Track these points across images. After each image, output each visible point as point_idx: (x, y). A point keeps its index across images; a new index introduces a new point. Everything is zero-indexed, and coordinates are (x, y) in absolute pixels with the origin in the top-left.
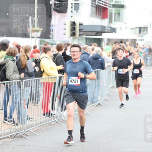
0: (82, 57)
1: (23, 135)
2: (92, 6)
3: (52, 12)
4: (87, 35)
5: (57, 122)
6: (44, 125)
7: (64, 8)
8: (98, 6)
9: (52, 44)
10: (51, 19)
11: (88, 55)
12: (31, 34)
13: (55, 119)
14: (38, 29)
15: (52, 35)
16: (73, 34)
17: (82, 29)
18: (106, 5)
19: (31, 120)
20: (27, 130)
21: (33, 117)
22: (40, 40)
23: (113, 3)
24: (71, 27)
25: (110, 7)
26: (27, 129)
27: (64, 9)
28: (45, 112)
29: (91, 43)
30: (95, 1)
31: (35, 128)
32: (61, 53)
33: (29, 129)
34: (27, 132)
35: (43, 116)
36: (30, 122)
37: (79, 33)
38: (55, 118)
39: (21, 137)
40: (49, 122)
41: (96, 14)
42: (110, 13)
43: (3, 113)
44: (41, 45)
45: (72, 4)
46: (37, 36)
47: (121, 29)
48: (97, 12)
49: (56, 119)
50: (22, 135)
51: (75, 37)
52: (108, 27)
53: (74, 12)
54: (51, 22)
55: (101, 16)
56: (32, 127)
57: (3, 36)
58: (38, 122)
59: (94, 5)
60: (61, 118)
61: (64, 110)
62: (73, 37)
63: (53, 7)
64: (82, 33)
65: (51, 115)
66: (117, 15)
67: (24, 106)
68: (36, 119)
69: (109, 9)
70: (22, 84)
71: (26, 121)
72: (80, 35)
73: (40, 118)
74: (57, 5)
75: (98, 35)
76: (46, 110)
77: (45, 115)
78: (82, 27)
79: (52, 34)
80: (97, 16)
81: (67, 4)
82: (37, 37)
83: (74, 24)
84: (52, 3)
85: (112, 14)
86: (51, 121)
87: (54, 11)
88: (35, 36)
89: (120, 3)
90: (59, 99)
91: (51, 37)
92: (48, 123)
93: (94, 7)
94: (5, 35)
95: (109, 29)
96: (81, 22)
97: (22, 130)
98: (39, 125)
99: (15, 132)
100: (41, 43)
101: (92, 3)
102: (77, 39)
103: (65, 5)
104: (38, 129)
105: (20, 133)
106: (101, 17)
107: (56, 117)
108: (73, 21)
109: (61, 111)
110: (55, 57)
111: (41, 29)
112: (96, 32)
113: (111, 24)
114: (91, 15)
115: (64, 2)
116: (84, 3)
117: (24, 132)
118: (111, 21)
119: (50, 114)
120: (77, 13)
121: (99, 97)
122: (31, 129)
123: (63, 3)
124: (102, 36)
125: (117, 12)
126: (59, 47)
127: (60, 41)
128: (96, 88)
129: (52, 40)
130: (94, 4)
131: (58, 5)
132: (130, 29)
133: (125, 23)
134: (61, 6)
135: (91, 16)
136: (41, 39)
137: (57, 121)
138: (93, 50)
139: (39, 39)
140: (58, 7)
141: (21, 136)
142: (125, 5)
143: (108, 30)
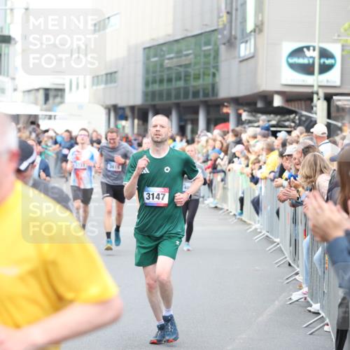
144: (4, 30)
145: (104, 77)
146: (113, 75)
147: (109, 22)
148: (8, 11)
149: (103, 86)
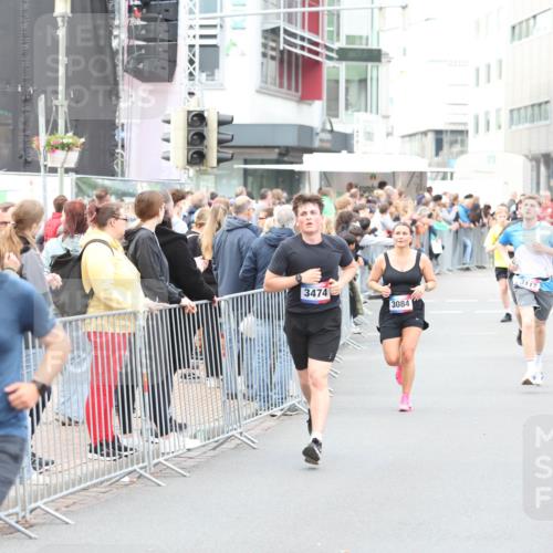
0: (236, 241)
1: (17, 522)
2: (264, 55)
3: (120, 79)
4: (246, 162)
5: (139, 477)
6: (95, 485)
8: (286, 56)
9: (121, 195)
11: (256, 231)
12: (45, 159)
13: (132, 465)
14: (69, 138)
15: (122, 162)
16: (197, 158)
17: (231, 140)
18: (317, 53)
19: (47, 467)
20: (33, 505)
22: (78, 179)
23: (342, 44)
24: (189, 132)
25: (329, 58)
26: (30, 503)
27: (164, 68)
28: (95, 439)
29: (263, 190)
30: (275, 38)
31: (62, 497)
32: (151, 225)
33: (40, 503)
34: (31, 511)
35: (90, 455)
36: (41, 477)
37: (218, 152)
38: (132, 461)
39: (10, 531)
40: (113, 475)
41: (281, 86)
42: (328, 80)
45: (191, 47)
46: (66, 166)
47: (369, 136)
48: (281, 76)
49: (138, 464)
50: (13, 522)
51: (202, 168)
53: (201, 76)
54: (118, 113)
55: (297, 90)
56: (49, 495)
58: (72, 477)
59: (274, 53)
60: (156, 461)
61: (167, 433)
62: (197, 168)
64: (228, 153)
65: (120, 449)
66: (354, 88)
68: (66, 466)
69: (327, 64)
71: (29, 471)
72: (220, 161)
73: (78, 462)
75: (286, 159)
76: (101, 432)
77: (96, 452)
78: (227, 131)
79: (122, 156)
80: (285, 90)
81: (175, 48)
82: (67, 171)
83: (198, 119)
84: (119, 44)
85: (337, 82)
86: (118, 473)
88: (58, 165)
89: (367, 44)
90: (146, 394)
91: (118, 170)
92: (107, 480)
93: (273, 58)
95: (327, 136)
96: (226, 112)
98: (74, 486)
100: (80, 191)
101: (265, 46)
102: (209, 174)
104: (71, 502)
105: (8, 515)
106: (300, 94)
107: (138, 459)
108: (194, 106)
109: (157, 437)
110: (130, 241)
111: (83, 140)
112: (278, 147)
113: (333, 120)
114: (261, 88)
115: (163, 40)
116: (234, 45)
117: (23, 514)
118: (332, 110)
119: (114, 448)
120: (210, 82)
121: (291, 382)
122: (45, 500)
124: (301, 162)
125: (357, 78)
126: (143, 205)
127: (149, 182)
128: (280, 351)
129: (120, 178)
130: (273, 49)
132: (403, 137)
133: (386, 117)
135: (260, 91)
136: (80, 176)
137: (142, 472)
138: (270, 213)
139: (74, 176)
141: (11, 526)
142: (384, 49)
143: (321, 140)
144: (370, 41)
145: (530, 109)
146: (543, 107)
147: (535, 23)
148: (376, 11)
149: (527, 125)
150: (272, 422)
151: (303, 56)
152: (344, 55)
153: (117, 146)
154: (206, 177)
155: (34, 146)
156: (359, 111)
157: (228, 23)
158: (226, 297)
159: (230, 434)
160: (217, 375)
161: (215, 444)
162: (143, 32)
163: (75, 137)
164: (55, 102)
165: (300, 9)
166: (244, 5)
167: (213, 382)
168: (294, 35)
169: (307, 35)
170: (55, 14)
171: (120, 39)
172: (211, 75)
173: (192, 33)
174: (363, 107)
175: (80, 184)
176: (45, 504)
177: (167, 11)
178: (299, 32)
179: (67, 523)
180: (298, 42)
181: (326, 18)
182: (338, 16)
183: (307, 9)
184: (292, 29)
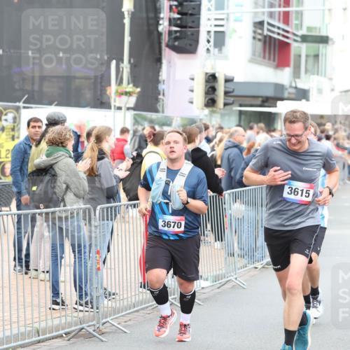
1: (94, 331)
2: (254, 38)
3: (163, 51)
4: (241, 106)
6: (143, 309)
7: (189, 42)
8: (268, 39)
9: (162, 125)
10: (160, 67)
12: (115, 101)
14: (130, 88)
15: (163, 105)
16: (211, 102)
17: (233, 92)
18: (287, 37)
19: (114, 297)
20: (104, 321)
21: (117, 292)
22: (135, 114)
23: (303, 32)
24: (206, 86)
25: (295, 41)
26: (102, 319)
27: (191, 45)
28: (145, 280)
30: (261, 27)
31: (123, 316)
33: (108, 319)
34: (103, 324)
35: (141, 290)
36: (110, 302)
37: (224, 99)
39: (89, 336)
41: (264, 57)
42: (295, 55)
43: (49, 281)
44: (136, 126)
45: (209, 32)
46: (128, 106)
47: (320, 91)
48: (264, 51)
49: (171, 296)
50: (91, 331)
51: (215, 109)
52: (291, 87)
53: (214, 51)
54: (160, 74)
55: (274, 61)
56: (114, 315)
57: (50, 104)
58: (130, 303)
59: (260, 37)
62: (211, 109)
63: (165, 38)
64: (231, 100)
66: (311, 60)
67: (98, 266)
68: (125, 296)
69: (294, 46)
70: (95, 215)
71: (102, 299)
72: (225, 104)
73: (133, 294)
74: (174, 36)
75: (266, 104)
77: (144, 288)
78: (230, 86)
79: (163, 100)
80: (266, 61)
81: (198, 32)
82: (128, 109)
83: (212, 78)
84: (163, 29)
85: (300, 56)
87: (167, 50)
88: (123, 105)
89: (320, 32)
91: (160, 109)
92: (151, 306)
93: (260, 40)
94: (56, 103)
95: (293, 91)
96: (230, 74)
97: (92, 321)
98: (130, 309)
99: (76, 325)
100: (136, 122)
101: (255, 32)
102: (218, 113)
103: (192, 34)
104: (126, 319)
105: (88, 326)
106: (276, 63)
107: (171, 293)
108: (210, 71)
111: (139, 90)
112: (262, 97)
113: (297, 80)
114: (252, 58)
115: (191, 27)
116: (235, 31)
117: (98, 326)
118: (296, 74)
120: (220, 55)
122: (112, 317)
123: (189, 31)
124: (276, 106)
125: (312, 54)
128: (262, 226)
129: (161, 114)
130: (260, 34)
131: (178, 34)
132: (341, 92)
133: (331, 79)
134: (185, 38)
135: (252, 61)
136: (136, 112)
137: (173, 301)
139: (133, 112)
140: (176, 39)
141: (90, 333)
142: (331, 36)
143: (289, 93)
144: (322, 30)
148: (327, 12)
150: (256, 272)
151: (279, 40)
152: (305, 39)
153: (159, 94)
154: (216, 115)
155: (108, 93)
156: (314, 74)
157: (232, 17)
158: (229, 191)
159: (229, 278)
160: (222, 241)
161: (219, 285)
162: (179, 22)
163: (134, 88)
164: (121, 65)
165: (277, 9)
166: (242, 6)
167: (219, 245)
168: (273, 26)
169: (282, 26)
170: (123, 10)
171: (164, 26)
172: (220, 50)
173: (209, 23)
174: (316, 72)
175: (137, 117)
176: (112, 320)
177: (194, 9)
178: (276, 23)
179: (126, 332)
180: (276, 30)
181: (294, 15)
182: (302, 14)
183: (282, 9)
184: (272, 22)
